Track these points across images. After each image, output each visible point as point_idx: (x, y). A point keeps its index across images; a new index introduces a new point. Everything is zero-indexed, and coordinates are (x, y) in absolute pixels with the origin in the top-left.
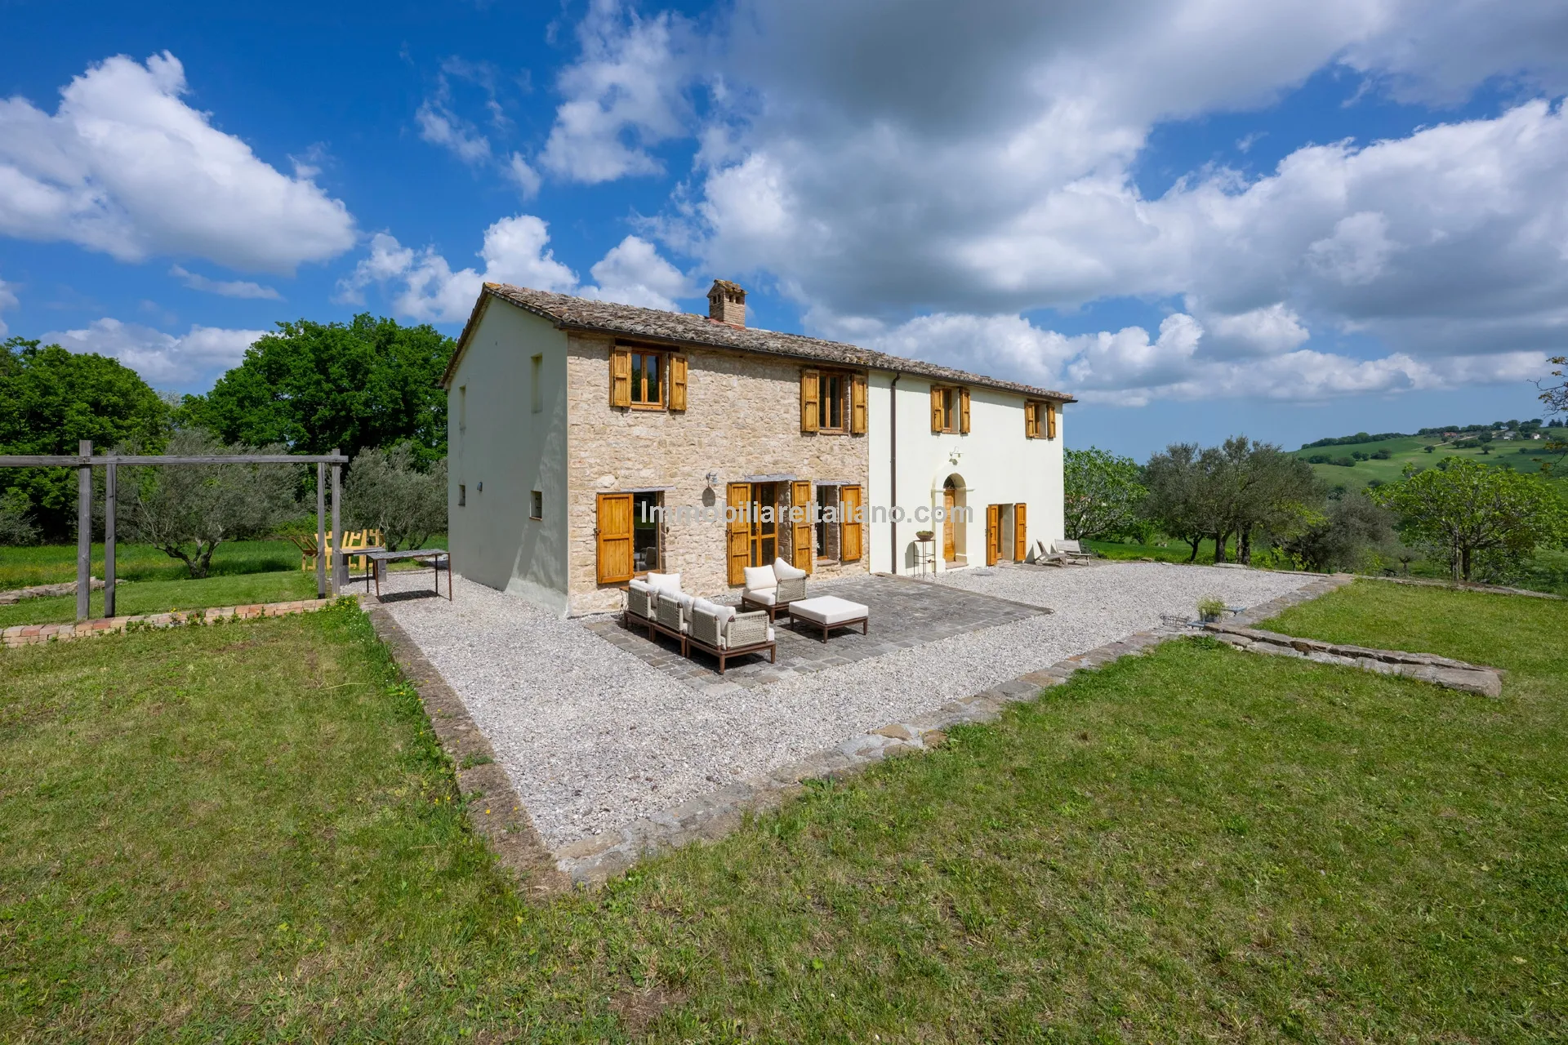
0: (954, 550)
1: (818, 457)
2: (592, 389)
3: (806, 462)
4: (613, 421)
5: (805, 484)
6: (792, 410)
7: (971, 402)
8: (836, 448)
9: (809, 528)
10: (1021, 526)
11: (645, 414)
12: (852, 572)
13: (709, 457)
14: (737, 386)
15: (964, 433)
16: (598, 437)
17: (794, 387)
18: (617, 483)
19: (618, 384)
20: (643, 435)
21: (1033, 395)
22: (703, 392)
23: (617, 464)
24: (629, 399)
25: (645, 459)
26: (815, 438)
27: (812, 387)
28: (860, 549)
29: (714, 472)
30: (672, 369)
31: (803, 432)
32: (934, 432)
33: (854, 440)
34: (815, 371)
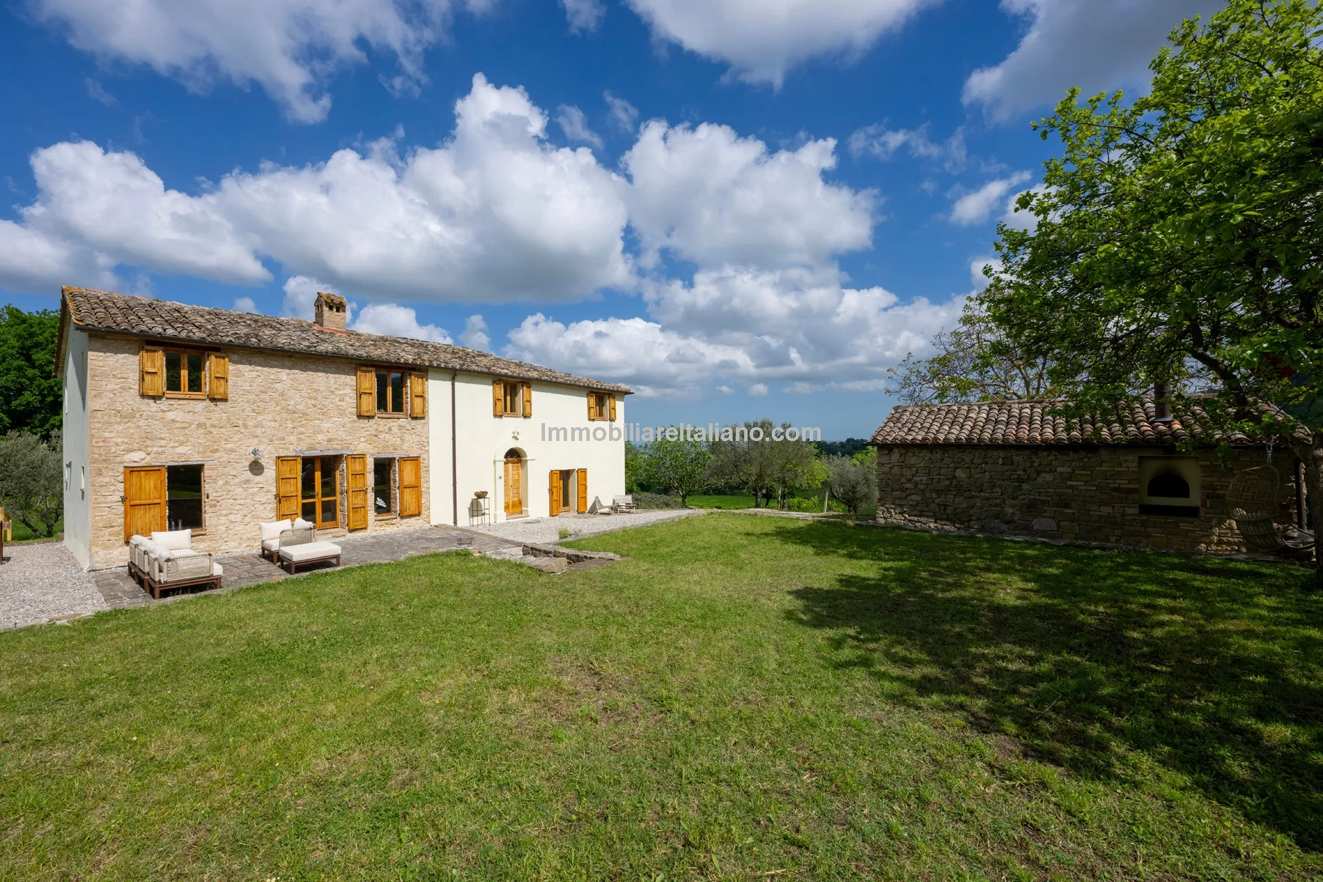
0: (516, 506)
1: (376, 436)
2: (117, 381)
3: (363, 439)
4: (143, 407)
5: (362, 457)
6: (347, 399)
7: (533, 392)
8: (395, 429)
9: (365, 492)
10: (583, 486)
11: (181, 402)
12: (412, 525)
13: (257, 437)
14: (285, 378)
15: (525, 417)
16: (126, 420)
17: (350, 380)
18: (148, 458)
19: (147, 378)
20: (179, 419)
21: (593, 388)
22: (247, 384)
23: (149, 442)
24: (165, 389)
25: (181, 438)
26: (374, 421)
27: (369, 381)
28: (419, 506)
29: (261, 448)
30: (212, 365)
31: (360, 416)
32: (495, 416)
33: (414, 422)
34: (370, 369)
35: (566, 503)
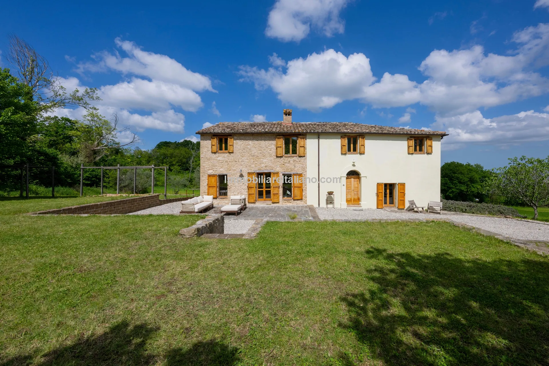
0: (355, 200)
1: (284, 164)
2: (207, 148)
3: (278, 166)
4: (212, 156)
5: (277, 173)
6: (272, 150)
7: (366, 140)
8: (292, 162)
9: (279, 187)
11: (221, 154)
12: (299, 203)
13: (242, 165)
14: (251, 144)
15: (361, 154)
16: (208, 160)
17: (273, 142)
18: (213, 172)
19: (213, 147)
20: (221, 159)
21: (411, 134)
22: (239, 146)
23: (213, 167)
24: (218, 150)
25: (221, 166)
26: (283, 158)
27: (281, 142)
28: (302, 196)
29: (243, 169)
30: (230, 141)
31: (277, 157)
32: (342, 154)
33: (300, 159)
34: (280, 137)
35: (392, 202)
